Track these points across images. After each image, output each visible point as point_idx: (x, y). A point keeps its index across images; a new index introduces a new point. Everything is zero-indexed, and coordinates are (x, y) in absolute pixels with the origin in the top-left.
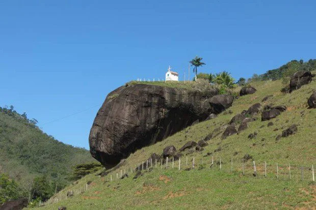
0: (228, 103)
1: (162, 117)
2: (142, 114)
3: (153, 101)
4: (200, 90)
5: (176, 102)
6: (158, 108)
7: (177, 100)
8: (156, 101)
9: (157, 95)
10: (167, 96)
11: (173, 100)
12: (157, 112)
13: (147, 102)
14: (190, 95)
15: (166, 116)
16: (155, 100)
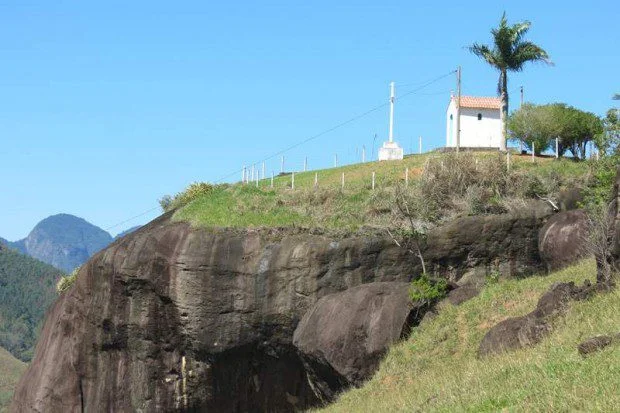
0: (371, 346)
1: (181, 399)
2: (95, 388)
3: (132, 319)
4: (420, 226)
5: (236, 318)
6: (156, 354)
7: (239, 304)
8: (143, 320)
9: (143, 283)
10: (183, 291)
11: (216, 307)
12: (156, 377)
13: (107, 325)
14: (333, 266)
15: (203, 394)
16: (139, 314)
